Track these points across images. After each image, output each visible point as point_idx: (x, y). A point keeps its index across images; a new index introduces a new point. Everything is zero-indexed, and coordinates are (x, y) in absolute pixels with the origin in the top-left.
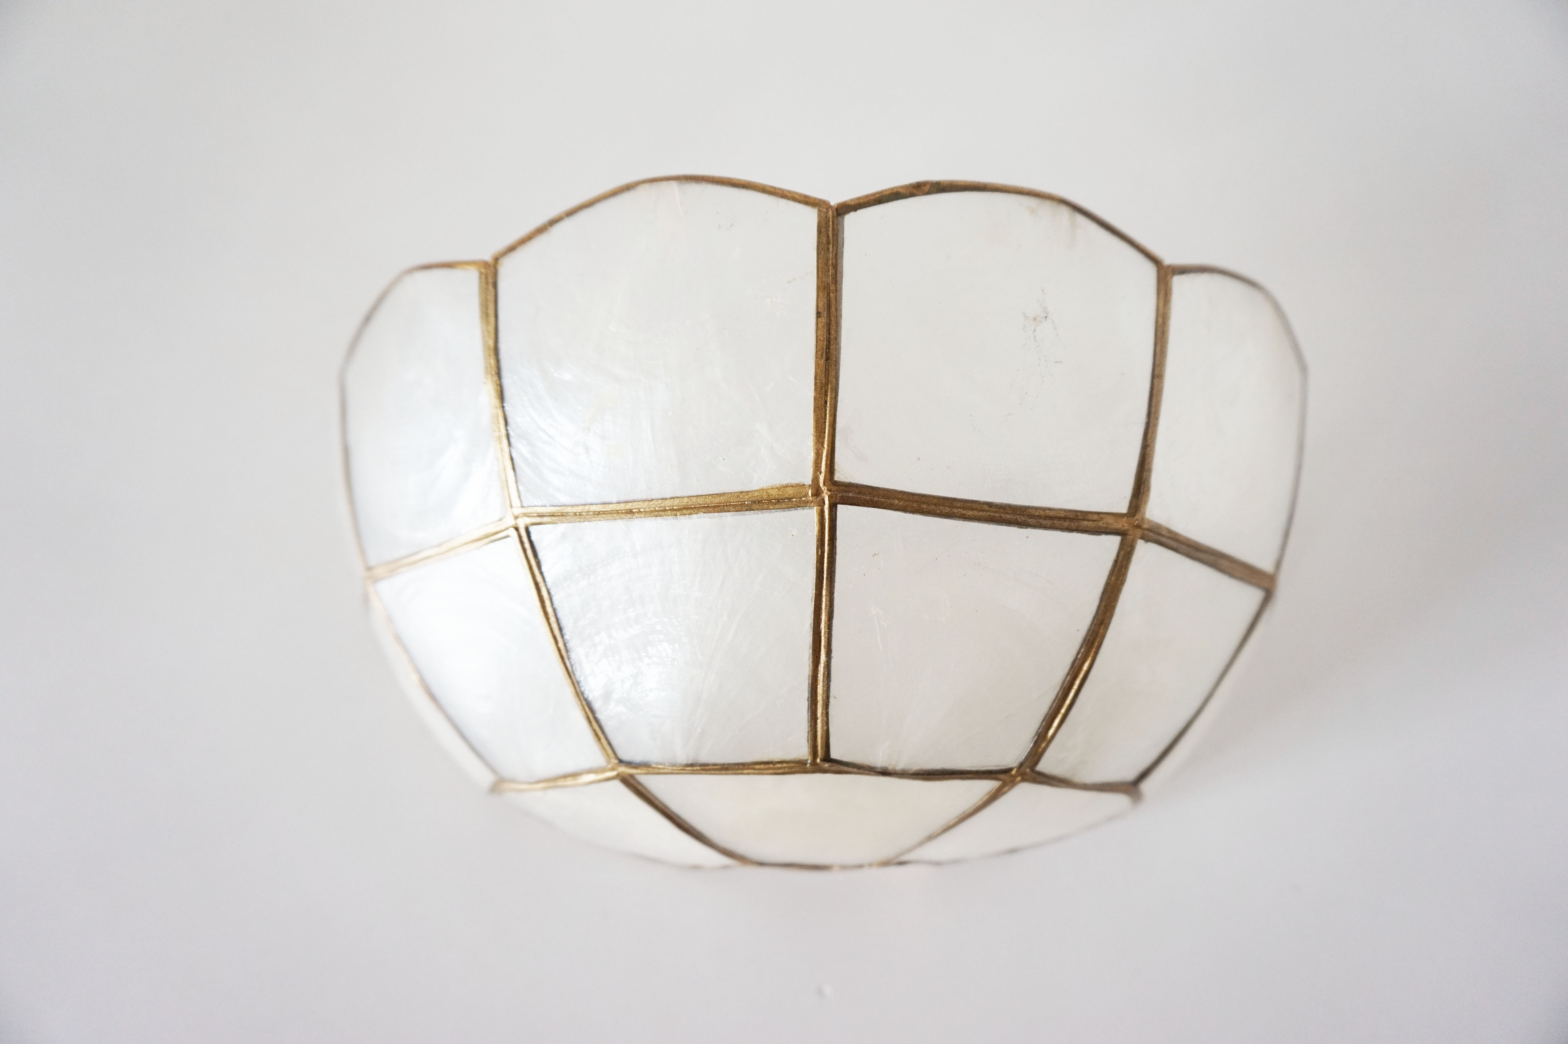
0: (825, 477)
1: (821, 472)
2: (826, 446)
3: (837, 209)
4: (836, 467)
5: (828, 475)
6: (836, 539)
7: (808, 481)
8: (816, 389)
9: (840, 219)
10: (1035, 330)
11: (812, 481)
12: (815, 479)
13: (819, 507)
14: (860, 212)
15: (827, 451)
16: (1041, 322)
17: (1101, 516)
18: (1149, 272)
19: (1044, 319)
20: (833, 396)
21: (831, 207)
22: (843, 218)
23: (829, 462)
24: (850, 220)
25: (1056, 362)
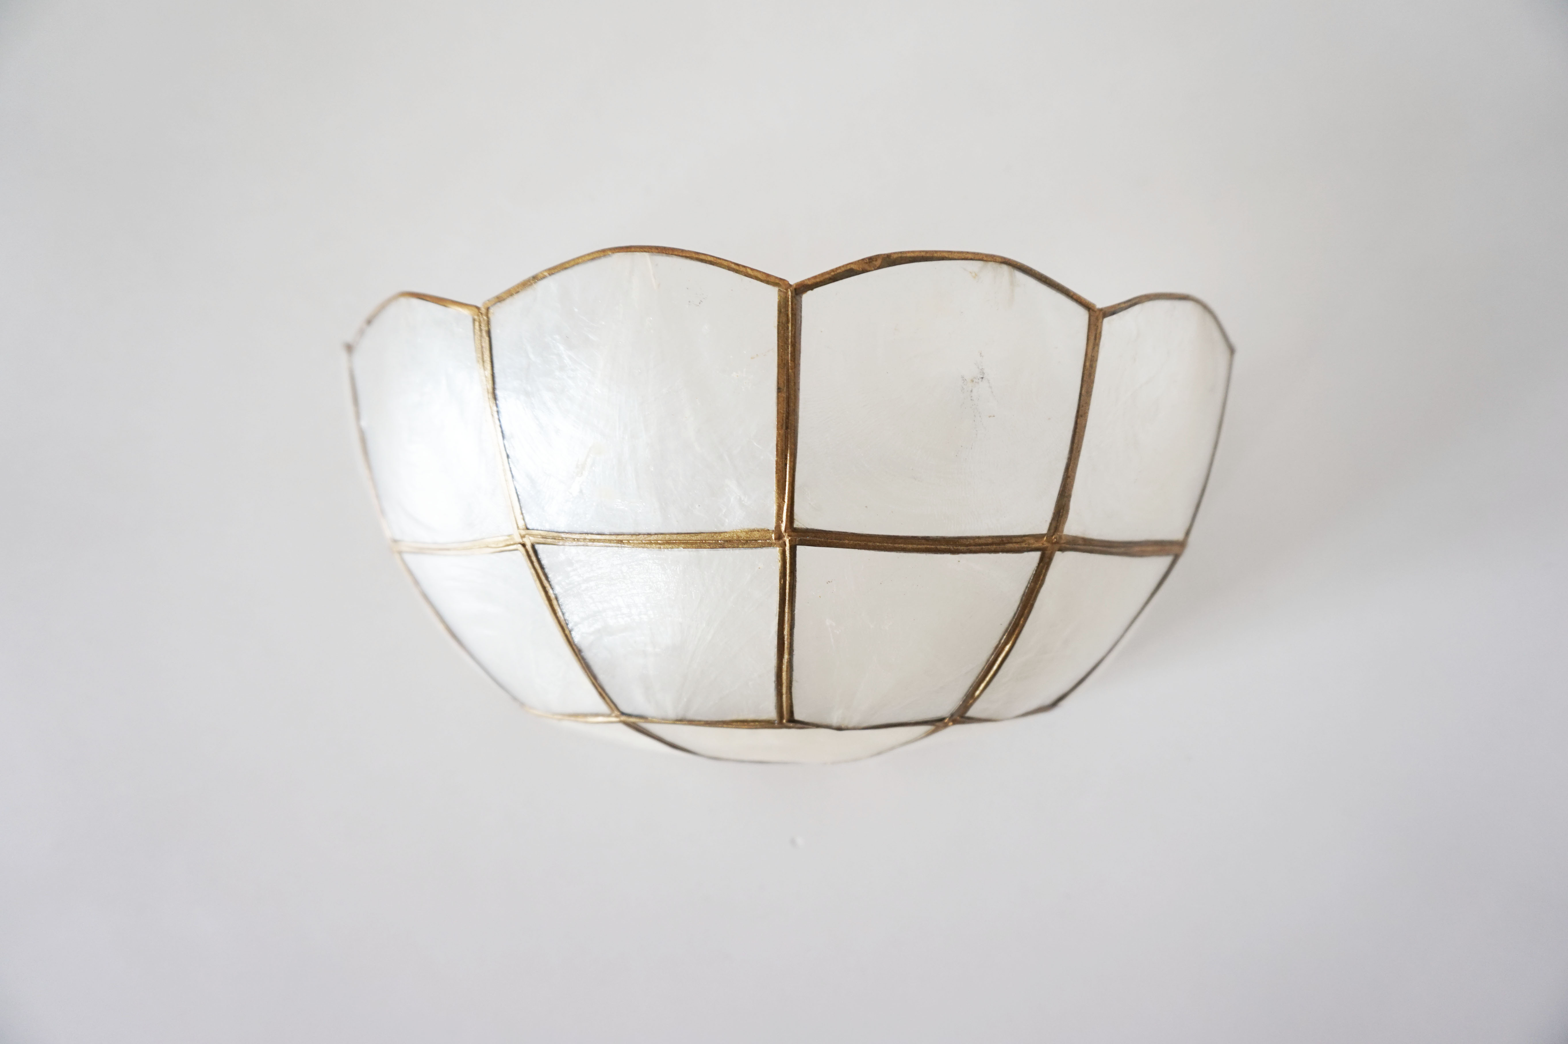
0: (786, 525)
1: (782, 521)
2: (786, 500)
3: (795, 289)
4: (795, 517)
5: (788, 524)
6: (796, 571)
7: (772, 526)
8: (777, 455)
9: (798, 298)
10: (971, 391)
11: (775, 528)
12: (778, 526)
13: (781, 548)
14: (817, 290)
15: (788, 505)
16: (978, 383)
17: (1024, 538)
18: (1082, 316)
19: (980, 379)
20: (792, 460)
21: (791, 286)
22: (801, 297)
23: (789, 514)
24: (808, 298)
25: (990, 417)
